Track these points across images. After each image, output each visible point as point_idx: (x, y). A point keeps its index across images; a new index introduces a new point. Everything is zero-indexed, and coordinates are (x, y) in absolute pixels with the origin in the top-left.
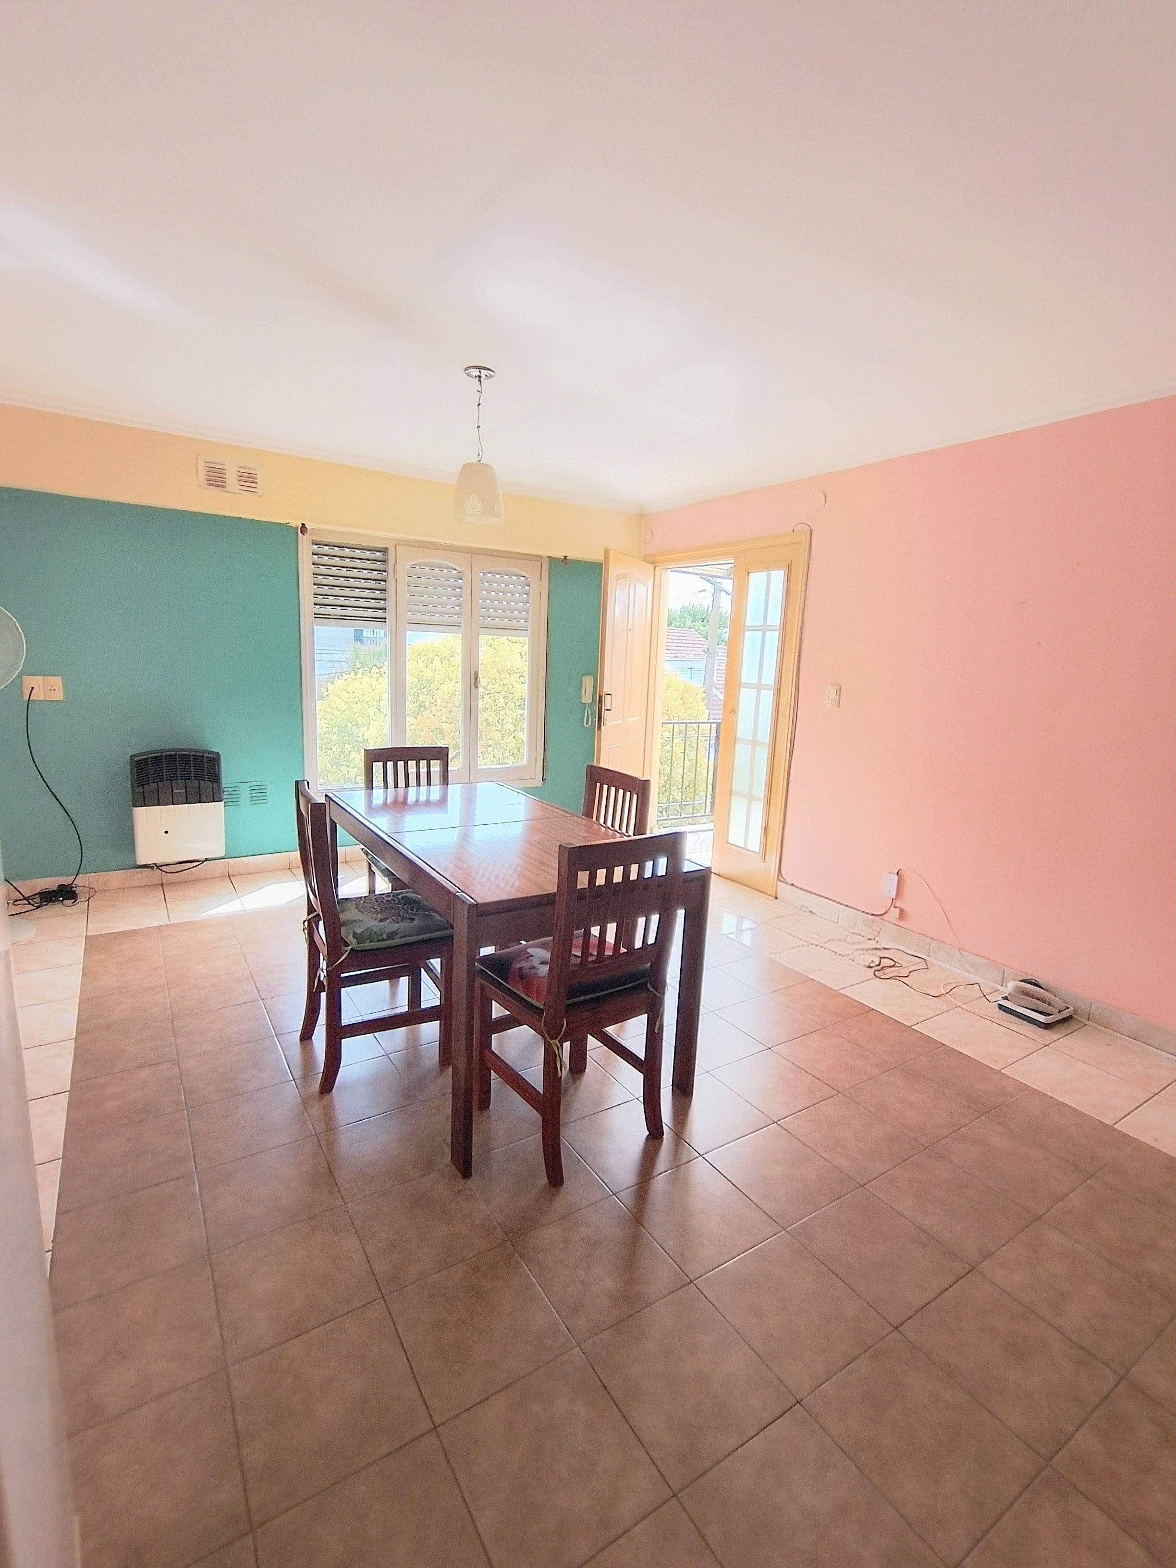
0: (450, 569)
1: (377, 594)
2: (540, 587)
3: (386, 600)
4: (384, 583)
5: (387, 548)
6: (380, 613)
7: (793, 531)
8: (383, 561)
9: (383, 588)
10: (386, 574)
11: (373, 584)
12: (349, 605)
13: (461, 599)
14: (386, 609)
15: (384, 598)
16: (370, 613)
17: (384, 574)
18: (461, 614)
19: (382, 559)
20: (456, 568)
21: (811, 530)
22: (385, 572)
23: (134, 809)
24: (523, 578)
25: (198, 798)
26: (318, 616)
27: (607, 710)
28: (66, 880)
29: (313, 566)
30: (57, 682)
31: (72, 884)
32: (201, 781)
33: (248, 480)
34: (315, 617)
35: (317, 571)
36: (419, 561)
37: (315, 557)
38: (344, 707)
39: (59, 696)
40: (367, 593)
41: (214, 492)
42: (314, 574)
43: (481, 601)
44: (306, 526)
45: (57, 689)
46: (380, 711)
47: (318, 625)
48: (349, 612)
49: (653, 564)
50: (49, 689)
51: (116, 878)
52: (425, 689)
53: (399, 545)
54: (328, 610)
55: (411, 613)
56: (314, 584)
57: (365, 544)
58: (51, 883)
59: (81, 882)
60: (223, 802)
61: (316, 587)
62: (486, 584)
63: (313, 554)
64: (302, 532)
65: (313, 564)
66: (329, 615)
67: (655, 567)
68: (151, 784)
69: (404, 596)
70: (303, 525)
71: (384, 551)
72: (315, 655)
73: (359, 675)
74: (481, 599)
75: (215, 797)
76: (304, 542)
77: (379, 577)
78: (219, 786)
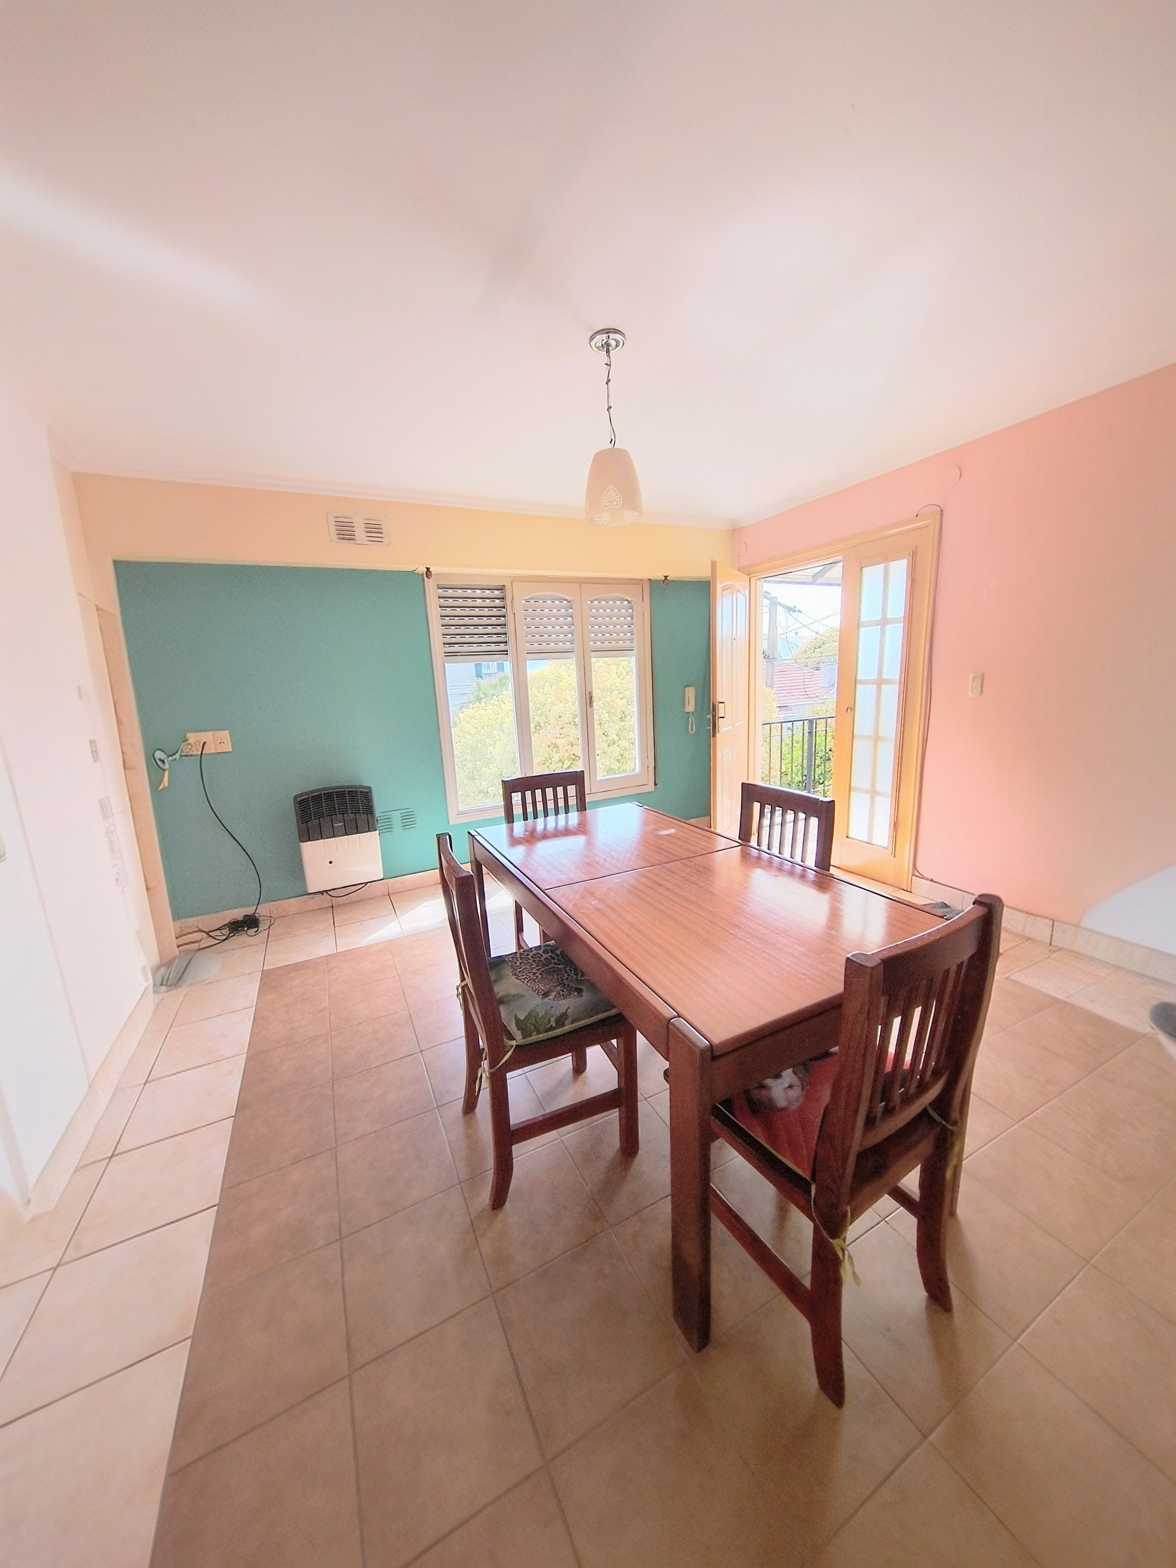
0: (561, 600)
1: (499, 629)
2: (643, 608)
3: (506, 634)
4: (504, 619)
5: (504, 585)
6: (502, 647)
7: (917, 516)
8: (502, 599)
9: (504, 623)
10: (505, 610)
11: (494, 620)
12: (475, 642)
13: (573, 627)
14: (507, 643)
15: (504, 632)
16: (493, 647)
17: (503, 610)
18: (573, 641)
19: (501, 597)
20: (567, 598)
21: (942, 511)
22: (504, 608)
23: (301, 844)
24: (626, 602)
25: (357, 830)
26: (448, 654)
27: (721, 717)
28: (249, 911)
29: (440, 609)
30: (225, 735)
31: (255, 913)
32: (357, 814)
33: (374, 530)
34: (445, 656)
35: (445, 613)
36: (533, 595)
37: (441, 600)
38: (473, 731)
39: (228, 748)
40: (490, 629)
41: (346, 545)
42: (441, 616)
43: (590, 627)
44: (431, 570)
45: (226, 742)
46: (503, 732)
47: (449, 663)
48: (475, 648)
49: (748, 575)
50: (219, 743)
51: (294, 904)
52: (540, 711)
53: (514, 581)
54: (456, 648)
55: (529, 644)
56: (442, 626)
57: (485, 583)
58: (238, 914)
59: (263, 911)
60: (377, 832)
61: (444, 628)
62: (594, 611)
63: (439, 597)
64: (427, 577)
65: (440, 607)
66: (459, 652)
67: (750, 578)
68: (314, 820)
69: (522, 629)
70: (428, 569)
71: (502, 588)
72: (448, 691)
73: (483, 704)
74: (591, 625)
75: (370, 827)
76: (430, 584)
77: (499, 613)
78: (373, 817)
